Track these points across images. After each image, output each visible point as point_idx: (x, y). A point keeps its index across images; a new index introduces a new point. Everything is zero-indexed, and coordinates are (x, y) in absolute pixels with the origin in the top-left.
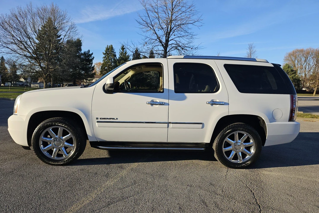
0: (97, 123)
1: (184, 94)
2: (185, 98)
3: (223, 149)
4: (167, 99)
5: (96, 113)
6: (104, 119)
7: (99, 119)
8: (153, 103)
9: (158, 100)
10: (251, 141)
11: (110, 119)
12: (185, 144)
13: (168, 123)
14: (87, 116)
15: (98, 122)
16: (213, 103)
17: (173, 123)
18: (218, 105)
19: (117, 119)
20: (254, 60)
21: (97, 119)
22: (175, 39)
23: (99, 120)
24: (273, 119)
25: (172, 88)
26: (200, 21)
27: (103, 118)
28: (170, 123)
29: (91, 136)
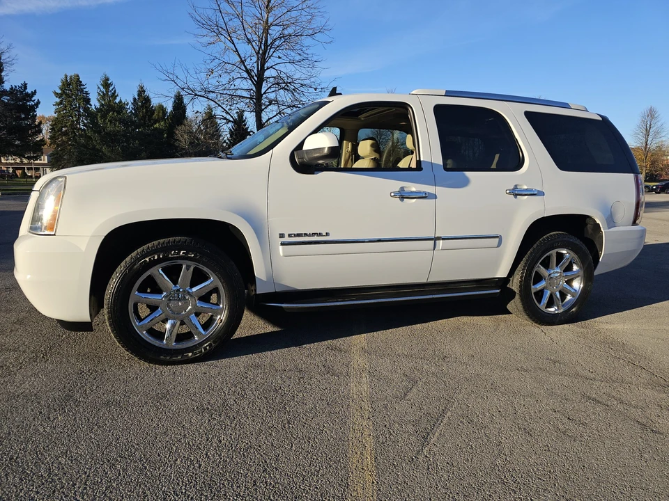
0: (281, 247)
1: (464, 174)
2: (466, 182)
3: (533, 287)
4: (432, 185)
5: (280, 223)
6: (299, 235)
7: (286, 236)
8: (402, 195)
9: (413, 187)
10: (575, 268)
11: (313, 235)
12: (457, 285)
13: (436, 239)
14: (258, 231)
15: (283, 244)
16: (516, 192)
17: (443, 239)
18: (526, 197)
19: (327, 234)
20: (566, 106)
21: (282, 236)
22: (277, 67)
23: (287, 239)
24: (611, 222)
25: (438, 159)
26: (326, 32)
27: (296, 233)
28: (439, 238)
29: (265, 279)
